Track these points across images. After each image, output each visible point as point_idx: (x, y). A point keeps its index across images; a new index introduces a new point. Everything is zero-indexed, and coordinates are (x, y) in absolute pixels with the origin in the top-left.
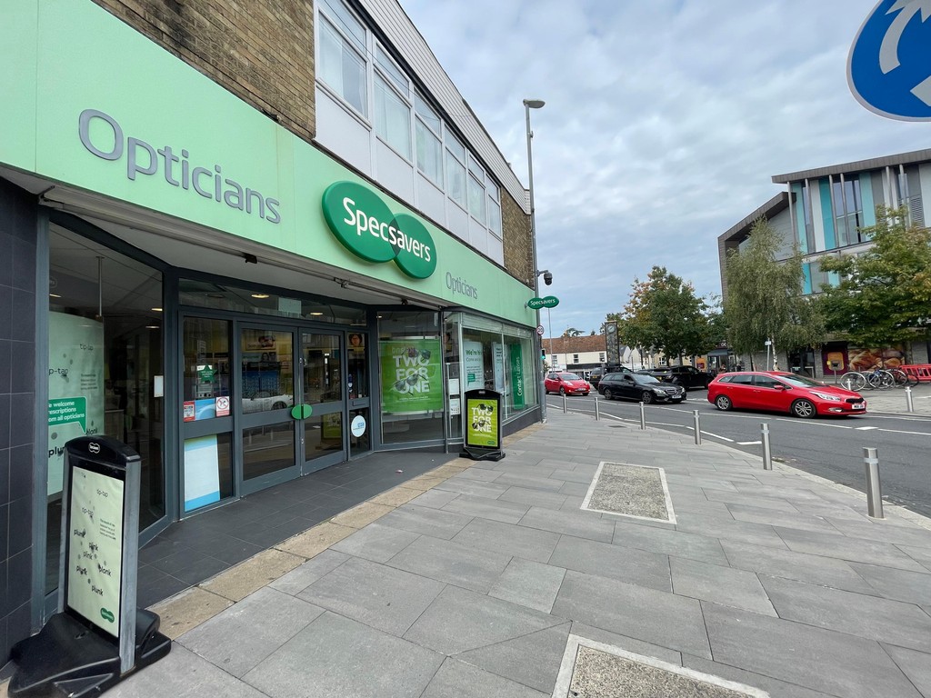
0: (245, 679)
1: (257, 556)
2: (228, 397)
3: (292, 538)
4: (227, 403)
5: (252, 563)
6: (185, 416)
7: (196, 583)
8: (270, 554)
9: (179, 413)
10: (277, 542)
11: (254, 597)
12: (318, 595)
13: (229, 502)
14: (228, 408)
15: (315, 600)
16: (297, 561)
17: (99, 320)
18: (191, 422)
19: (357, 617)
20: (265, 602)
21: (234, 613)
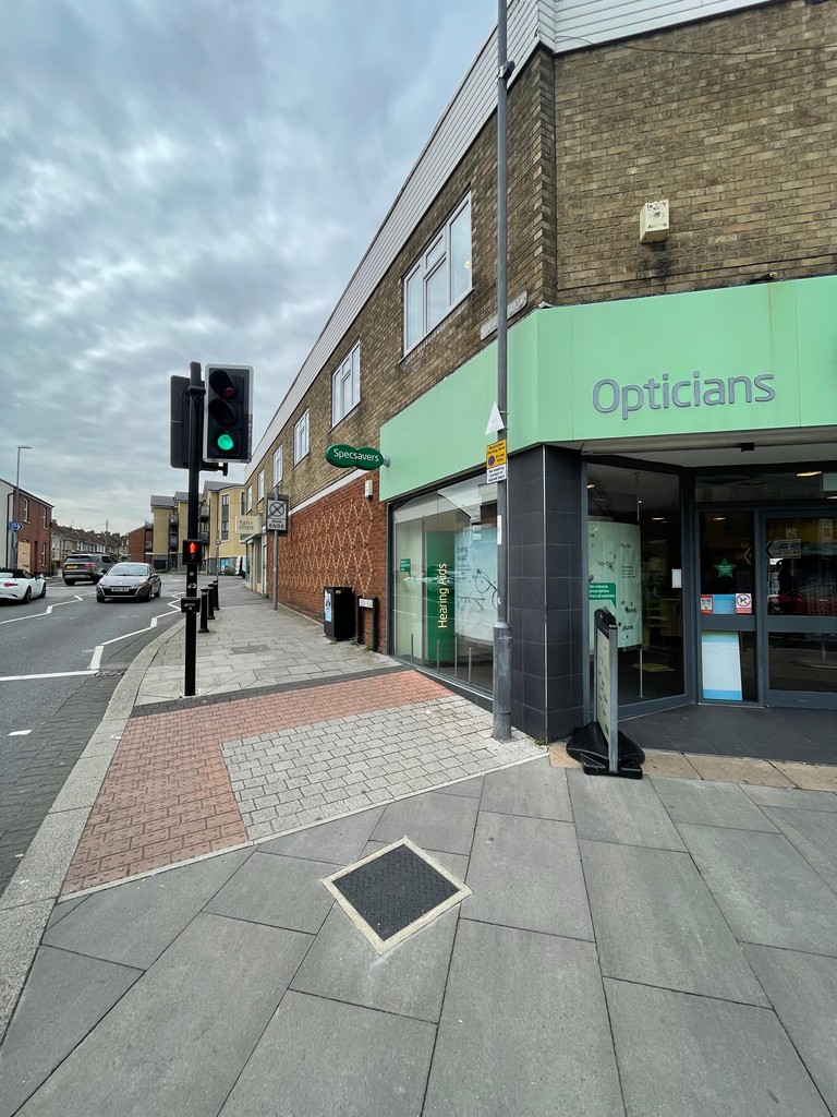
0: (678, 824)
1: (746, 759)
2: (750, 595)
3: (798, 764)
4: (749, 600)
5: (738, 762)
6: (703, 608)
7: (683, 751)
8: (762, 764)
9: (697, 605)
10: (777, 759)
11: (720, 785)
12: (783, 818)
13: (751, 706)
14: (750, 606)
15: (775, 820)
16: (785, 783)
17: (636, 523)
18: (709, 615)
19: (811, 860)
20: (727, 793)
21: (697, 785)
